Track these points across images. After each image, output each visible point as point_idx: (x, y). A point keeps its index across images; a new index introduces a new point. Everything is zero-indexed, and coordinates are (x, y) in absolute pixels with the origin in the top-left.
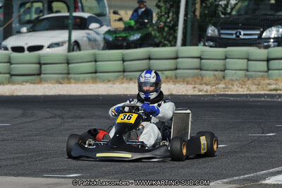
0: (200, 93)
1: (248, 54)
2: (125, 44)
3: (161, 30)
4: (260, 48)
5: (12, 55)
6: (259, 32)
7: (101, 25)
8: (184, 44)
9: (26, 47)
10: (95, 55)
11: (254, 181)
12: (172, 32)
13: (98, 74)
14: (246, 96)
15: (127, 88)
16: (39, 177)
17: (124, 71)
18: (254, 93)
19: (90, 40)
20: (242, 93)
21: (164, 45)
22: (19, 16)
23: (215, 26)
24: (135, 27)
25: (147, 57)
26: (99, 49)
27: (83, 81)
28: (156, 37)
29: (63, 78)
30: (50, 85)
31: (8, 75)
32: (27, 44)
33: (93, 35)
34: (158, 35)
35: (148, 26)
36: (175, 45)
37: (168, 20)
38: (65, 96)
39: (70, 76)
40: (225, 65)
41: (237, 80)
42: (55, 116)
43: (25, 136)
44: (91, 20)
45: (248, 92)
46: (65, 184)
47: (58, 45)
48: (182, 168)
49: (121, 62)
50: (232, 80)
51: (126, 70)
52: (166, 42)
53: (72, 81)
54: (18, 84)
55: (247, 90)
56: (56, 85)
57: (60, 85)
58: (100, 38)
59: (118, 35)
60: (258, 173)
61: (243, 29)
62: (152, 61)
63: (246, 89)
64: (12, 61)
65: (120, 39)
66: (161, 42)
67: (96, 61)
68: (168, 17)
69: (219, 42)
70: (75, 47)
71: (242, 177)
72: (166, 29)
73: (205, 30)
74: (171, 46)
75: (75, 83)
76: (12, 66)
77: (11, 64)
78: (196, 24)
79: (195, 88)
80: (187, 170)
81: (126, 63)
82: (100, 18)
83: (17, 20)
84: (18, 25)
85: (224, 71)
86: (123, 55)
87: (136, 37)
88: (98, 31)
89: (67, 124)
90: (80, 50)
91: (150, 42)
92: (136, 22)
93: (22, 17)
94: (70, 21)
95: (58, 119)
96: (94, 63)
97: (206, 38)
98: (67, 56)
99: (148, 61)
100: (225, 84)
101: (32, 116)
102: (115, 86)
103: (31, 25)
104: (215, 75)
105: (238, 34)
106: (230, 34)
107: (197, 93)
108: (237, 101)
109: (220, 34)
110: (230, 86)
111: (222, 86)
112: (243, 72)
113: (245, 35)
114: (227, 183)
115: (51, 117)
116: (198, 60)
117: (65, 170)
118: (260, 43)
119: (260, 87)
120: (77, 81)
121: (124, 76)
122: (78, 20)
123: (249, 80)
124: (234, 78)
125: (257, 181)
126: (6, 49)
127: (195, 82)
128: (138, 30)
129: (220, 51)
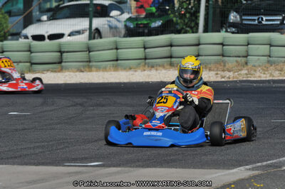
0: (223, 80)
1: (270, 39)
2: (146, 31)
3: (182, 16)
4: (282, 33)
5: (32, 44)
6: (281, 18)
7: (123, 13)
8: (206, 31)
9: (46, 35)
10: (116, 42)
11: (277, 167)
12: (194, 18)
13: (119, 62)
14: (269, 81)
15: (149, 75)
16: (60, 165)
17: (145, 59)
18: (276, 78)
19: (111, 27)
20: (264, 79)
21: (186, 32)
22: (40, 4)
23: (236, 12)
24: (156, 14)
25: (168, 43)
26: (120, 37)
27: (105, 69)
28: (177, 24)
29: (84, 66)
30: (72, 73)
31: (28, 64)
32: (47, 32)
33: (114, 22)
34: (179, 21)
35: (170, 12)
36: (197, 32)
37: (190, 7)
38: (86, 84)
39: (91, 64)
40: (247, 51)
41: (260, 66)
42: (76, 105)
43: (46, 125)
44: (112, 7)
45: (271, 78)
46: (86, 173)
47: (78, 32)
48: (205, 155)
49: (143, 49)
50: (255, 66)
51: (147, 57)
52: (188, 29)
53: (93, 69)
54: (39, 72)
55: (270, 76)
56: (77, 73)
57: (81, 74)
58: (121, 26)
59: (139, 23)
60: (281, 159)
61: (265, 15)
62: (173, 48)
63: (268, 75)
64: (32, 50)
65: (142, 26)
66: (183, 28)
67: (117, 49)
68: (190, 4)
69: (242, 28)
70: (96, 35)
71: (265, 163)
72: (188, 15)
73: (227, 17)
74: (193, 32)
75: (97, 71)
76: (33, 54)
77: (31, 53)
78: (218, 10)
79: (217, 74)
80: (209, 157)
81: (147, 50)
82: (121, 5)
83: (37, 8)
84: (38, 13)
85: (246, 57)
86: (145, 42)
87: (158, 23)
88: (119, 18)
89: (88, 113)
90: (101, 38)
91: (172, 29)
92: (158, 9)
93: (42, 5)
94: (91, 9)
95: (79, 107)
96: (115, 51)
97: (227, 25)
98: (87, 44)
99: (169, 48)
100: (248, 70)
101: (53, 104)
102: (137, 73)
103: (51, 13)
104: (237, 61)
105: (260, 20)
106: (252, 20)
107: (219, 79)
108: (260, 87)
109: (242, 20)
110: (252, 72)
111: (244, 72)
112: (266, 58)
113: (267, 20)
114: (250, 169)
115: (72, 106)
116: (221, 46)
117: (86, 158)
118: (282, 29)
119: (282, 73)
120: (98, 69)
121: (145, 64)
122: (99, 8)
123: (271, 65)
124: (256, 64)
125: (280, 167)
126: (26, 37)
127: (218, 68)
128: (159, 17)
129: (242, 37)
